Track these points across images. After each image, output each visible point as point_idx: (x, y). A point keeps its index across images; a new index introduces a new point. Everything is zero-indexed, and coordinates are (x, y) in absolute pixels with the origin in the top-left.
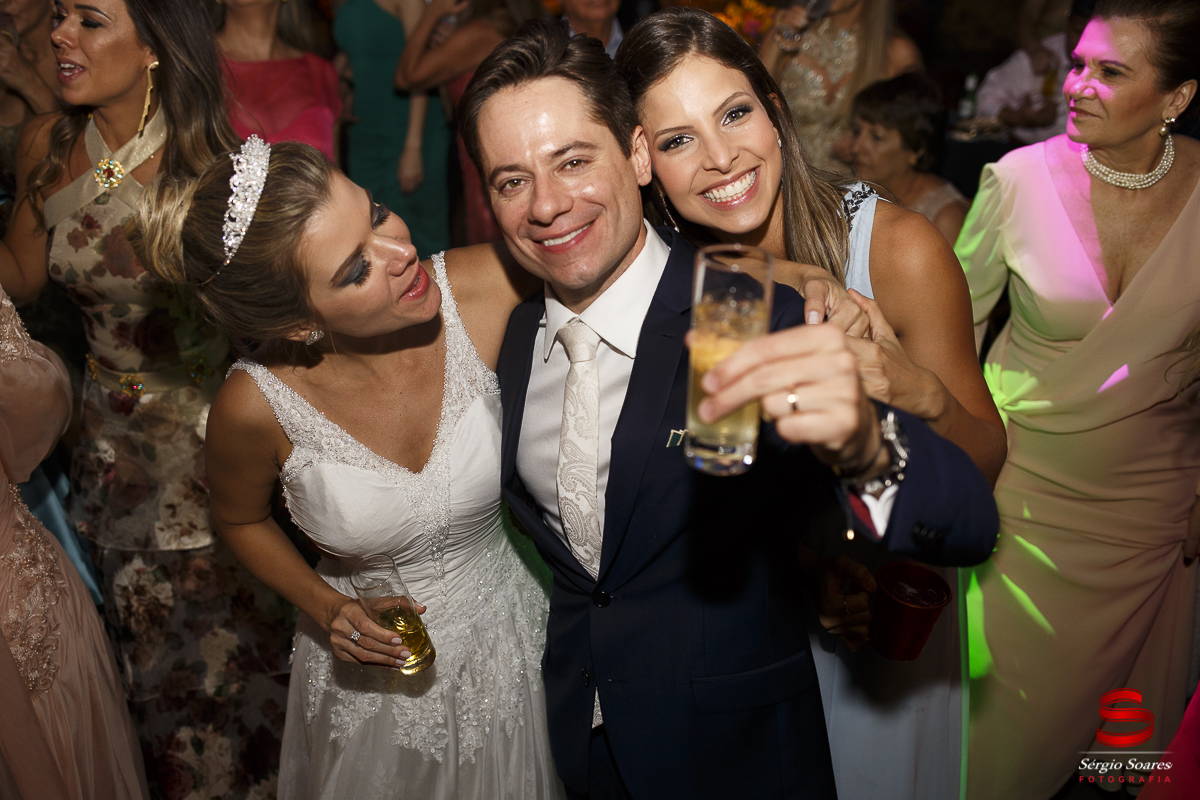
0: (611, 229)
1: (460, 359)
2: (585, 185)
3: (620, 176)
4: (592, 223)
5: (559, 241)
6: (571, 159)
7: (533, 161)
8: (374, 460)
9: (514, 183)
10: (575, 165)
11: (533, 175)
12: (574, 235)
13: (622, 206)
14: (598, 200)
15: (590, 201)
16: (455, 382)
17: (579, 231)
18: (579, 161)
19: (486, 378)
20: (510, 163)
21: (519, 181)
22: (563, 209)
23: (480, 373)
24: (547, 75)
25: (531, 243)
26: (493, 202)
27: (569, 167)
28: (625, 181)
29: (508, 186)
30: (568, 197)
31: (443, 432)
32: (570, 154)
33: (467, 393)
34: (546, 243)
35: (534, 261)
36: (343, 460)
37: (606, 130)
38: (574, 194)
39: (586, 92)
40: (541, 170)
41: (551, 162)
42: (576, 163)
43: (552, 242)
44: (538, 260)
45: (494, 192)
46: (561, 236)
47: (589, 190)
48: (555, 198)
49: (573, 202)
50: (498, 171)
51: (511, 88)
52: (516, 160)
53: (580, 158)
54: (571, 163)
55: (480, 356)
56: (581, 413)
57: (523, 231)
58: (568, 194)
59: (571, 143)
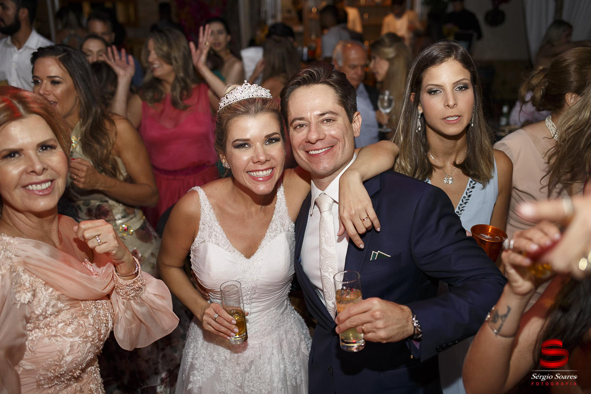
0: (341, 150)
1: (280, 214)
2: (331, 130)
3: (347, 129)
4: (332, 146)
5: (317, 152)
6: (327, 118)
7: (311, 116)
8: (231, 248)
9: (301, 126)
10: (328, 121)
11: (310, 123)
12: (324, 150)
13: (346, 142)
14: (336, 137)
15: (333, 137)
16: (275, 224)
17: (326, 149)
18: (330, 120)
19: (290, 225)
20: (301, 117)
21: (303, 125)
22: (321, 138)
23: (287, 222)
24: (321, 83)
25: (304, 153)
26: (290, 134)
27: (325, 122)
28: (349, 132)
29: (298, 127)
30: (323, 133)
31: (263, 242)
32: (327, 116)
33: (279, 229)
34: (311, 152)
35: (304, 161)
36: (218, 244)
37: (343, 109)
38: (327, 133)
39: (337, 92)
40: (313, 121)
41: (318, 118)
42: (328, 120)
43: (313, 152)
44: (306, 160)
45: (291, 129)
46: (318, 150)
47: (333, 133)
48: (319, 133)
49: (326, 136)
50: (295, 120)
51: (305, 86)
52: (304, 115)
53: (331, 118)
54: (327, 120)
55: (289, 214)
56: (327, 235)
57: (301, 147)
58: (324, 132)
59: (328, 111)
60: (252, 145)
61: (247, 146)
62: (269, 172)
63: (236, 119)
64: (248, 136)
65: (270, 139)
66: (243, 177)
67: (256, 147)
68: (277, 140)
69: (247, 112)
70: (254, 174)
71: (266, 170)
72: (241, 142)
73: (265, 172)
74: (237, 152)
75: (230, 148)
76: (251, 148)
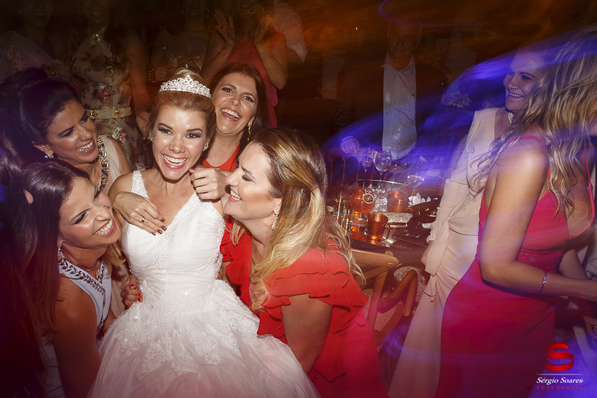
60: (174, 133)
61: (169, 133)
62: (183, 161)
64: (172, 125)
65: (191, 134)
67: (175, 137)
68: (198, 136)
69: (178, 105)
71: (179, 158)
72: (166, 128)
73: (177, 160)
74: (160, 134)
75: (156, 128)
76: (172, 136)
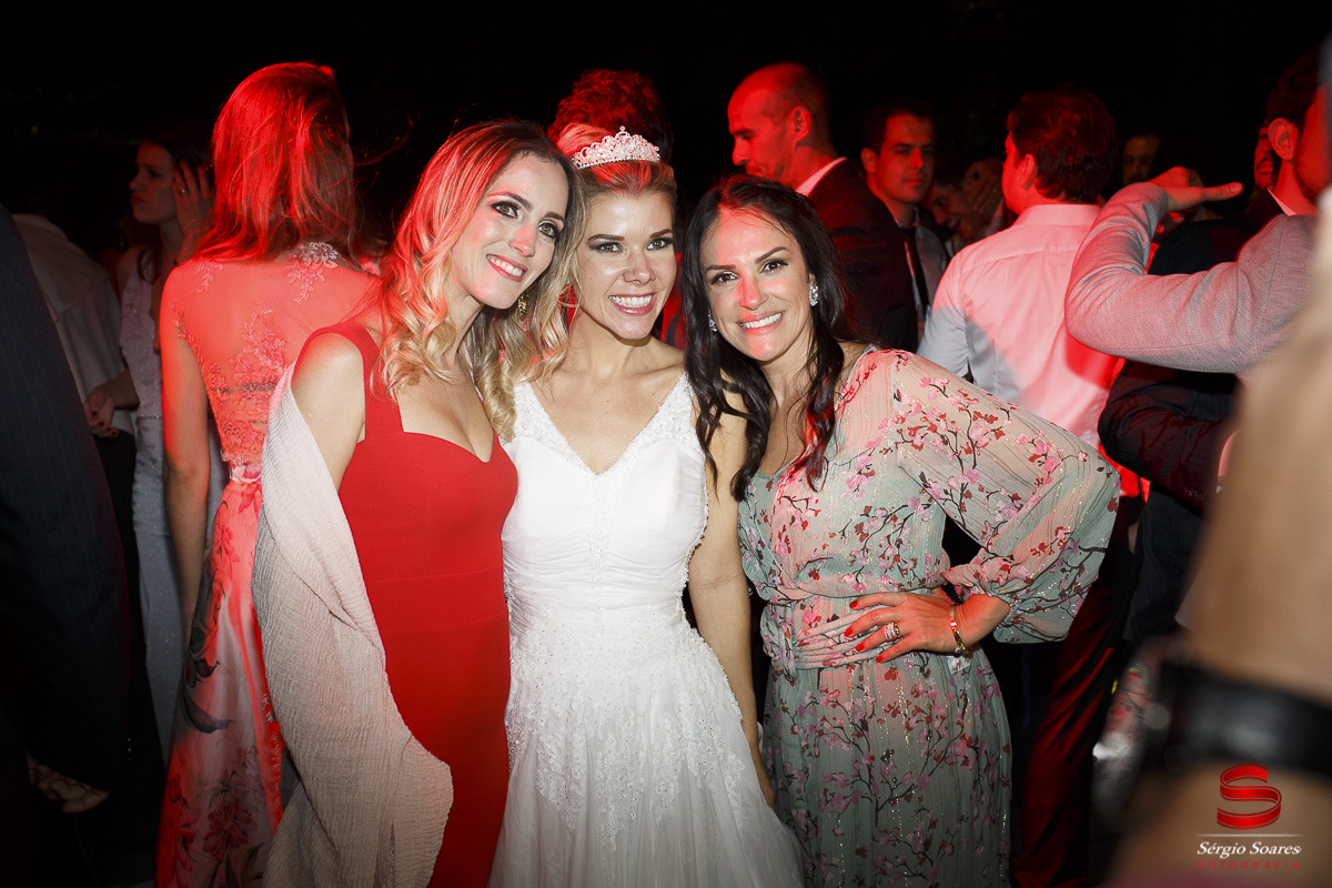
60: (624, 247)
61: (615, 248)
62: (648, 299)
63: (601, 196)
64: (618, 232)
66: (600, 304)
67: (631, 253)
69: (622, 187)
70: (623, 301)
71: (644, 296)
72: (603, 240)
73: (640, 299)
74: (596, 257)
76: (623, 254)
